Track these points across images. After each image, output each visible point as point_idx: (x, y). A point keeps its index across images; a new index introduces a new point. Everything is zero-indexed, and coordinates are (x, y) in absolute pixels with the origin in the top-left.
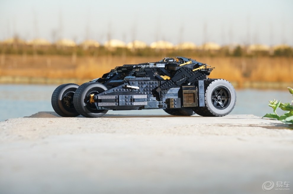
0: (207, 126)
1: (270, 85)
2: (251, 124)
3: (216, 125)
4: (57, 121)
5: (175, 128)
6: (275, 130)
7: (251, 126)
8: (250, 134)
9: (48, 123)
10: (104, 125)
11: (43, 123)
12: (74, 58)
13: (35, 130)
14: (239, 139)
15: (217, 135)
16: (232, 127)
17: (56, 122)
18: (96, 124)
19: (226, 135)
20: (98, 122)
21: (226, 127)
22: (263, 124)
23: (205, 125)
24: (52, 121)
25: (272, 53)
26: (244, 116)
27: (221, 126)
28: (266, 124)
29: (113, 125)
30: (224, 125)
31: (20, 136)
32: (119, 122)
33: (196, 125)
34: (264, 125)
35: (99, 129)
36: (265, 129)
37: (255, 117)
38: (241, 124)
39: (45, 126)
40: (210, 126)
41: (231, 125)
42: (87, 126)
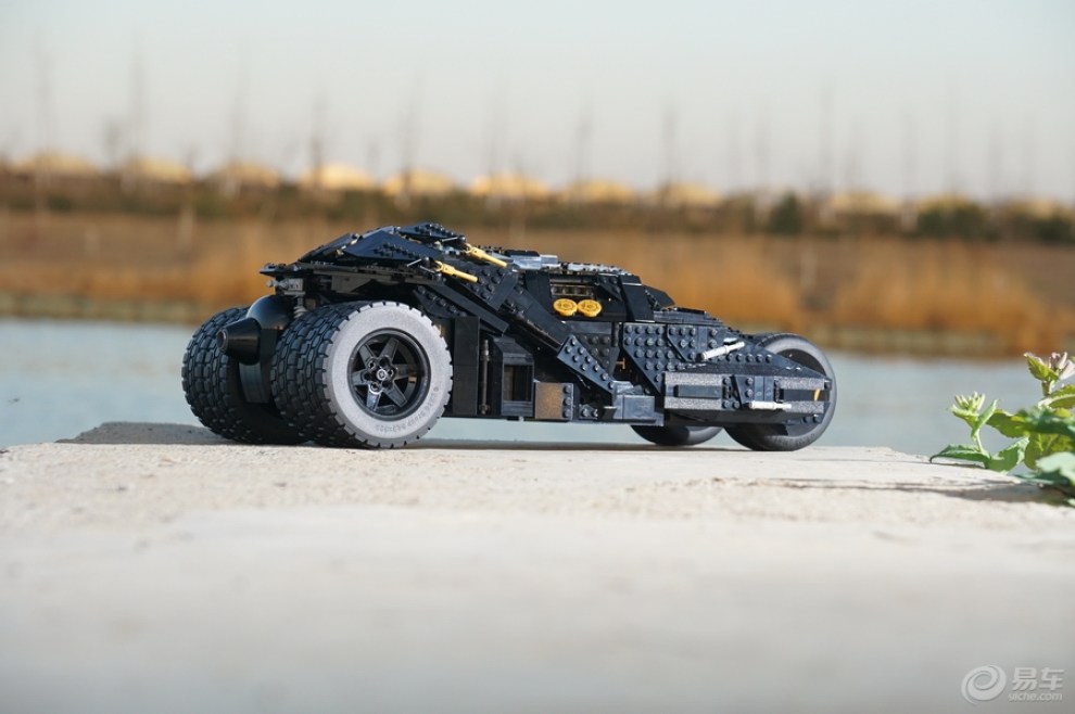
0: (742, 485)
1: (902, 339)
2: (899, 481)
3: (775, 483)
4: (189, 458)
5: (630, 490)
6: (995, 503)
7: (901, 487)
8: (912, 519)
9: (160, 466)
10: (367, 475)
11: (142, 466)
12: (187, 226)
13: (122, 489)
14: (882, 536)
15: (793, 518)
16: (834, 491)
17: (185, 460)
18: (336, 471)
19: (822, 519)
20: (341, 466)
21: (812, 489)
22: (941, 482)
23: (733, 482)
24: (169, 456)
25: (909, 221)
26: (860, 452)
27: (795, 486)
28: (952, 482)
29: (398, 475)
30: (805, 483)
31: (79, 510)
32: (417, 464)
33: (702, 484)
34: (944, 485)
35: (353, 490)
36: (958, 501)
37: (900, 455)
38: (865, 481)
39: (151, 476)
40: (754, 488)
41: (829, 484)
42: (304, 477)
